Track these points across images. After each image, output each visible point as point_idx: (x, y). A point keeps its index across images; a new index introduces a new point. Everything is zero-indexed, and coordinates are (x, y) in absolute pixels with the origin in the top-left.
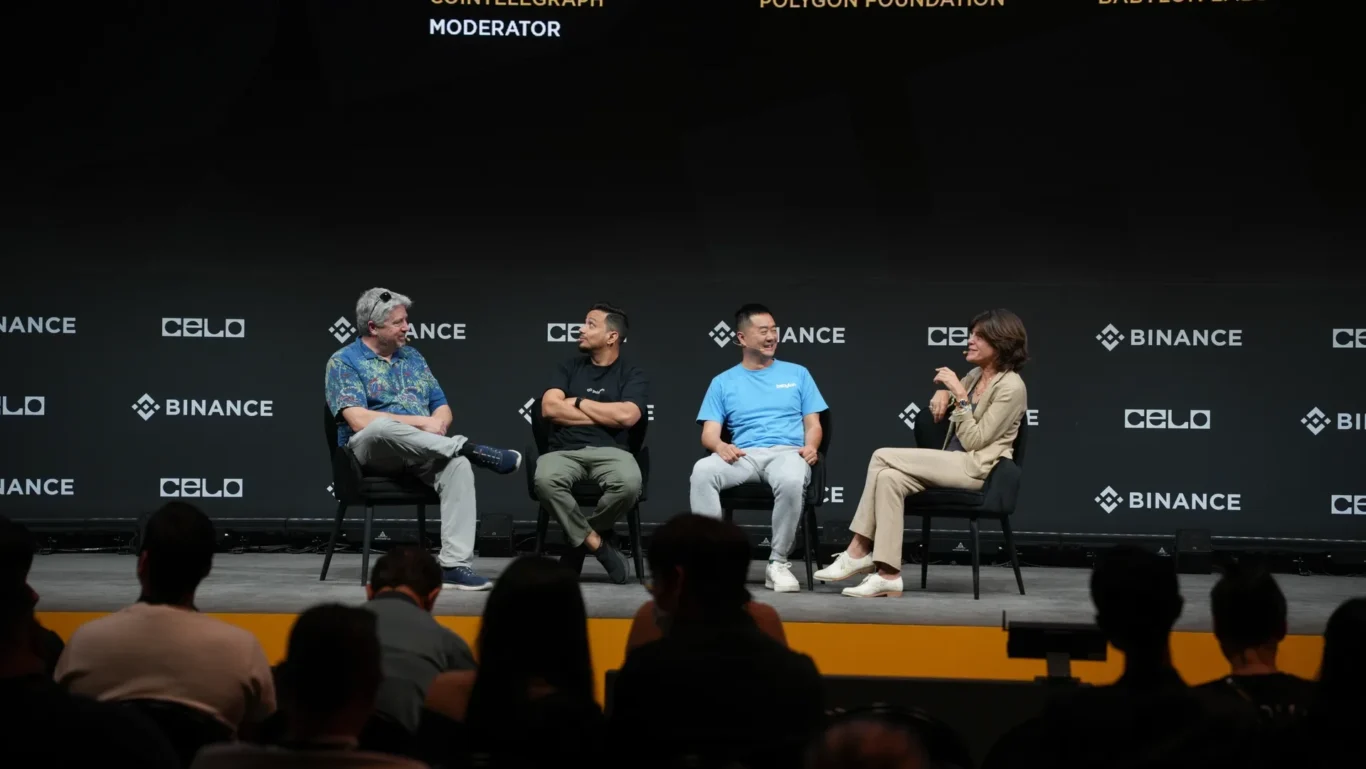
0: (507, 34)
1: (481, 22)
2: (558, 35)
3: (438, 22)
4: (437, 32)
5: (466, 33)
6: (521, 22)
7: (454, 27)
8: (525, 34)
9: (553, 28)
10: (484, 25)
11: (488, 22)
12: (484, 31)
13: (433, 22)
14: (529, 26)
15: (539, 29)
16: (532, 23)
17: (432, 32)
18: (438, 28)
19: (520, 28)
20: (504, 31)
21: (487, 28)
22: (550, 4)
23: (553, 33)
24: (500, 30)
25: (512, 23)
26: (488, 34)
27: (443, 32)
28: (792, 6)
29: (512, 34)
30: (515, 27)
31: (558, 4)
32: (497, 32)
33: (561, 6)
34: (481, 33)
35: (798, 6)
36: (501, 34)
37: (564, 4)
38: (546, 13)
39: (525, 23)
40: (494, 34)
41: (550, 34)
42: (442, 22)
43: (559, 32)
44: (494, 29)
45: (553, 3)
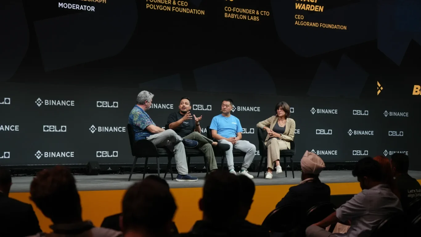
0: (80, 9)
1: (73, 5)
2: (94, 11)
3: (61, 4)
4: (61, 7)
5: (69, 8)
6: (84, 6)
7: (65, 5)
8: (85, 10)
9: (93, 9)
10: (74, 6)
11: (75, 5)
12: (74, 8)
13: (59, 3)
14: (86, 7)
15: (89, 8)
16: (87, 6)
17: (59, 7)
18: (61, 6)
19: (84, 7)
20: (79, 8)
21: (75, 7)
22: (92, 1)
23: (93, 10)
24: (78, 8)
25: (82, 6)
26: (75, 9)
27: (62, 7)
28: (154, 9)
29: (82, 9)
30: (82, 7)
31: (94, 1)
32: (77, 8)
33: (95, 2)
34: (73, 8)
35: (156, 9)
36: (79, 9)
37: (96, 2)
38: (91, 4)
39: (85, 6)
40: (76, 9)
41: (92, 10)
42: (62, 4)
43: (94, 10)
44: (77, 7)
45: (93, 1)
